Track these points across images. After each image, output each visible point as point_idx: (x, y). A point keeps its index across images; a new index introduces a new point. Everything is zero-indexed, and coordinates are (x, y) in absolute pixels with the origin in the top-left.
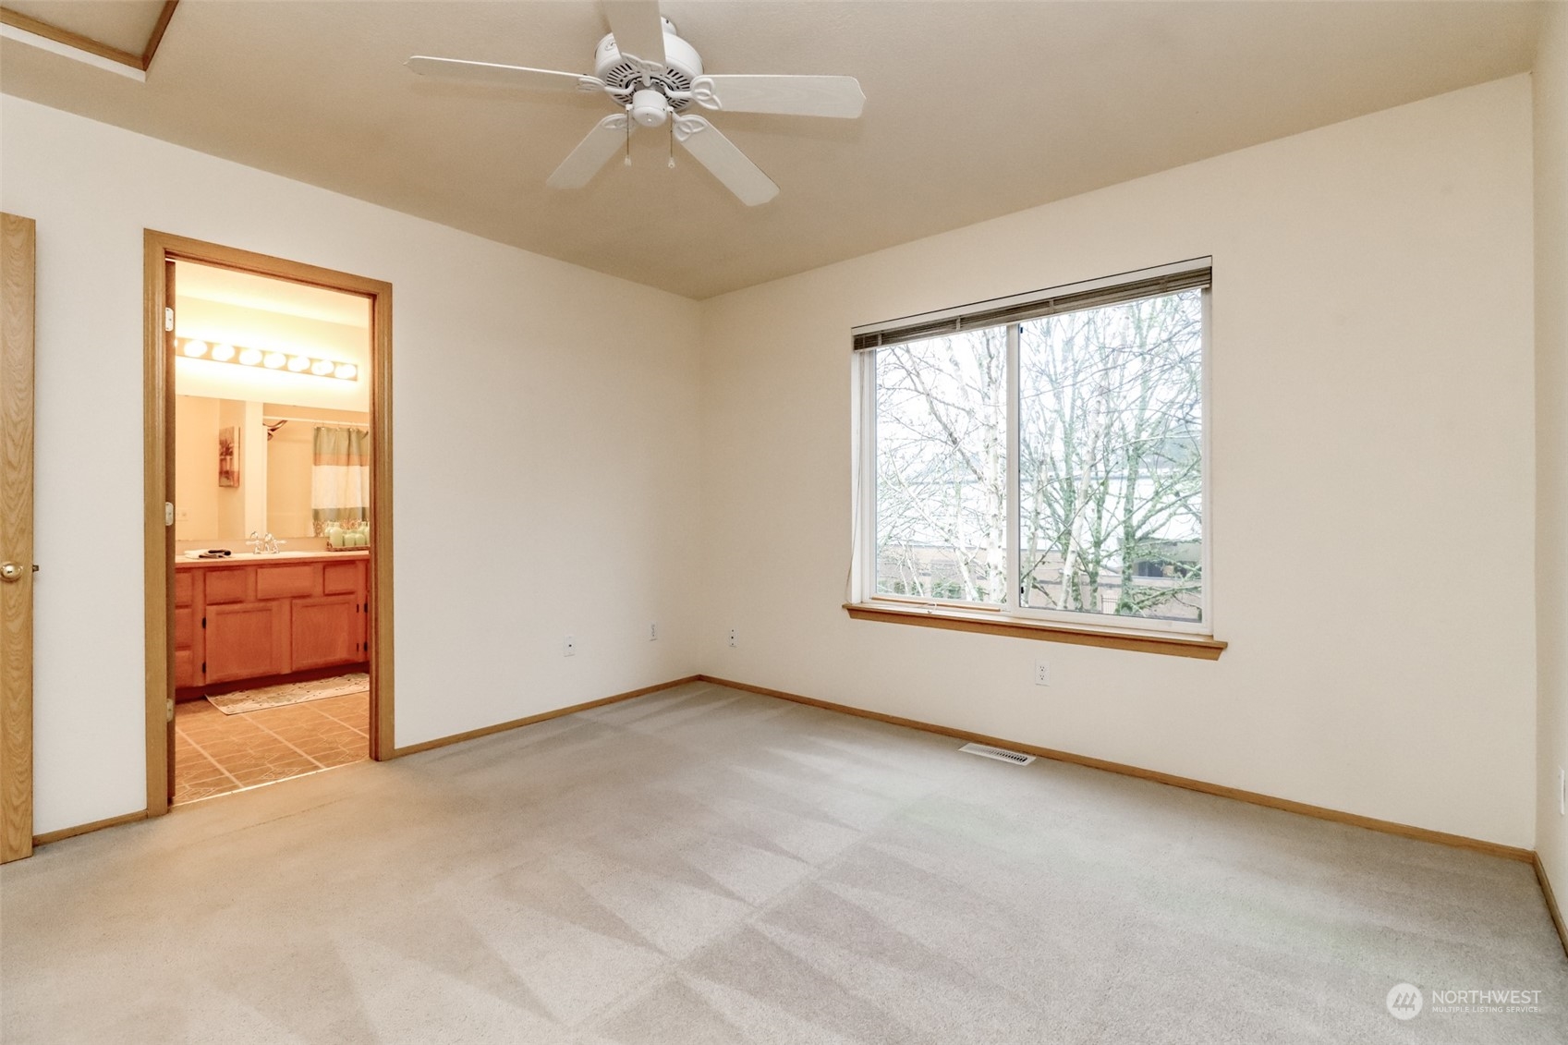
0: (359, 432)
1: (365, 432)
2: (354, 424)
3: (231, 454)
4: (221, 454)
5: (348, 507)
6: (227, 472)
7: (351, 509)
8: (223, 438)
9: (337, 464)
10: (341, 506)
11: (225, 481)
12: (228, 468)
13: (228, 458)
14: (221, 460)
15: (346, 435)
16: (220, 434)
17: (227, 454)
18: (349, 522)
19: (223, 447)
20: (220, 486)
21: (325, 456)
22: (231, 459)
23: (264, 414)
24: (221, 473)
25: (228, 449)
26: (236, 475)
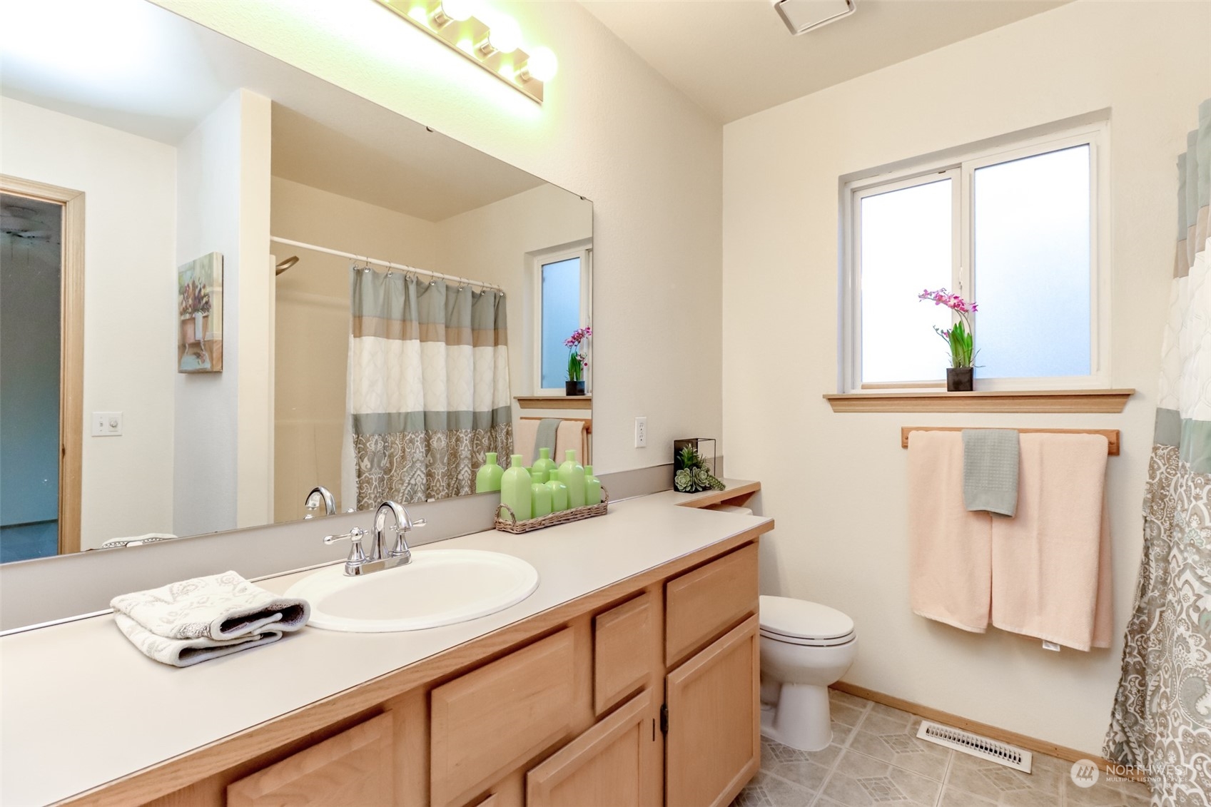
0: (419, 283)
1: (427, 283)
2: (411, 269)
3: (206, 307)
4: (183, 312)
5: (403, 410)
6: (197, 344)
7: (407, 414)
8: (187, 280)
9: (388, 337)
10: (393, 411)
11: (192, 363)
12: (199, 336)
13: (199, 316)
14: (184, 323)
15: (400, 284)
16: (181, 275)
17: (195, 310)
18: (404, 436)
19: (185, 299)
20: (181, 372)
21: (369, 322)
22: (206, 317)
23: (273, 233)
24: (182, 347)
25: (198, 298)
26: (216, 348)
